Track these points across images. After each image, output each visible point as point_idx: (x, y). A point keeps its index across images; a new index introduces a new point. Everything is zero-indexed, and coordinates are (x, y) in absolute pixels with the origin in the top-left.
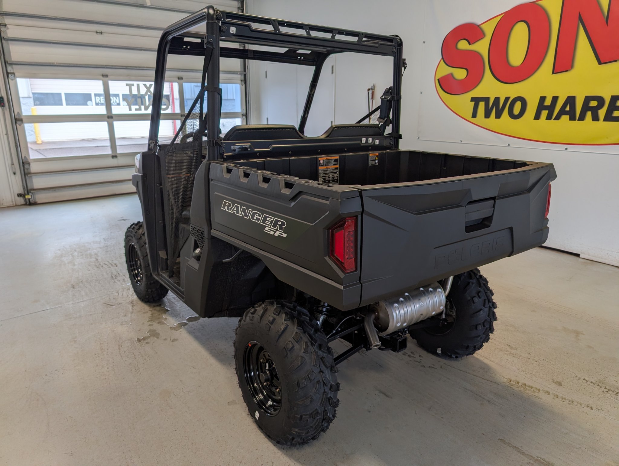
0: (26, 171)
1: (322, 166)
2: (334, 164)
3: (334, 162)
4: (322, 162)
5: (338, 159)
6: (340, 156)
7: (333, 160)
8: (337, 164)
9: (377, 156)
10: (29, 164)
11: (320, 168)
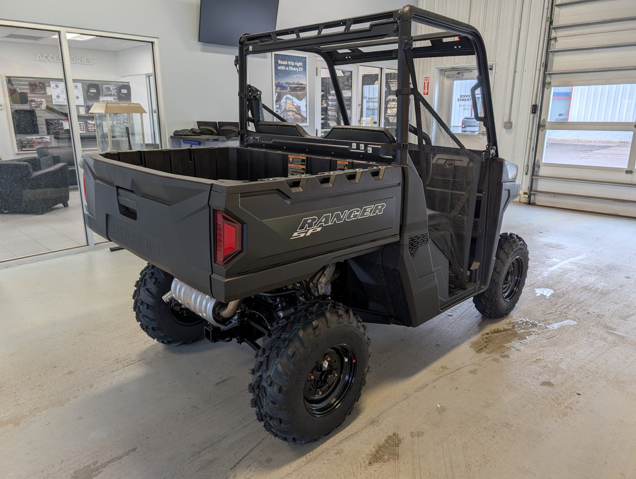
0: (535, 173)
1: (291, 163)
2: (301, 164)
3: (301, 162)
4: (291, 159)
5: (305, 160)
6: (307, 158)
7: (301, 160)
8: (304, 165)
9: (346, 165)
10: (539, 167)
11: (289, 165)
